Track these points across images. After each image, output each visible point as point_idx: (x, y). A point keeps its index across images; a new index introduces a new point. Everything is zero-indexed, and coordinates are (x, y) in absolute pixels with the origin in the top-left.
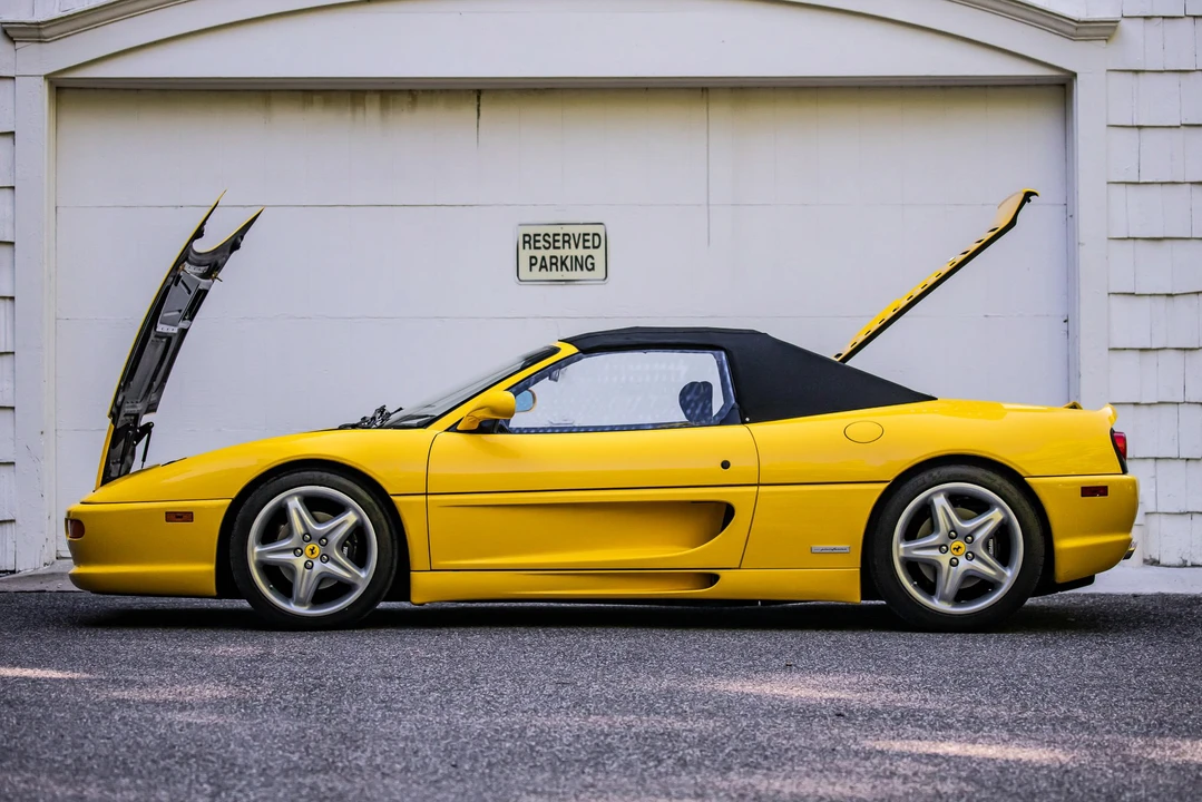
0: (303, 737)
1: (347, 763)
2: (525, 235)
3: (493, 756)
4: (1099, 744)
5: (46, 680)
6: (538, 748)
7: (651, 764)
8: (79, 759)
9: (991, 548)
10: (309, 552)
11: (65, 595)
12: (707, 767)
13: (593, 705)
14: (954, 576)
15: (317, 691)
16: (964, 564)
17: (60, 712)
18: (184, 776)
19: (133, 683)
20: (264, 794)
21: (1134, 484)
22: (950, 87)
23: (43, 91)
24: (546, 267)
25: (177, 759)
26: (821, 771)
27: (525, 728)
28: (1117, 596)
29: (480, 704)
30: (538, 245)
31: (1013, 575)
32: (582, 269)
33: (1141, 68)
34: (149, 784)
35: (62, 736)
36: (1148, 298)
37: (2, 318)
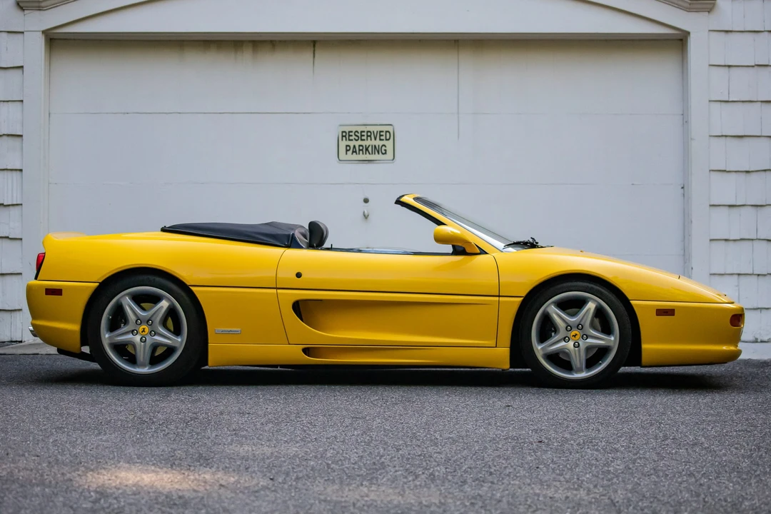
0: (173, 456)
2: (343, 132)
3: (300, 472)
6: (333, 466)
7: (410, 479)
12: (450, 481)
13: (375, 434)
15: (192, 423)
17: (14, 436)
24: (356, 152)
26: (529, 485)
27: (326, 450)
29: (299, 432)
30: (351, 138)
32: (378, 153)
33: (731, 29)
34: (53, 492)
35: (7, 454)
36: (734, 173)
37: (15, 184)
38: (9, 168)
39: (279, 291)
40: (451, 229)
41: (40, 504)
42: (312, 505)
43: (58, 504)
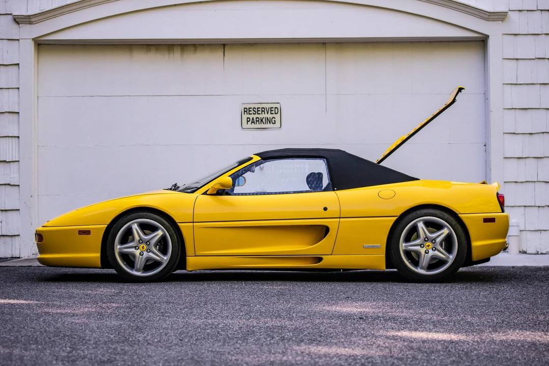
0: (120, 328)
1: (134, 339)
2: (245, 108)
3: (200, 336)
4: (472, 331)
5: (17, 304)
6: (221, 332)
7: (268, 339)
8: (17, 337)
9: (443, 246)
10: (141, 248)
11: (40, 268)
12: (293, 341)
13: (254, 314)
14: (427, 258)
15: (135, 308)
16: (431, 253)
17: (17, 317)
18: (60, 344)
19: (54, 305)
20: (92, 352)
21: (507, 217)
22: (433, 42)
23: (32, 45)
24: (254, 122)
25: (60, 337)
26: (343, 342)
27: (219, 324)
28: (505, 267)
29: (204, 313)
30: (250, 112)
31: (453, 257)
32: (270, 123)
33: (518, 33)
34: (43, 348)
35: (14, 327)
36: (521, 135)
37: (14, 146)
38: (9, 135)
41: (35, 354)
42: (202, 353)
43: (46, 354)
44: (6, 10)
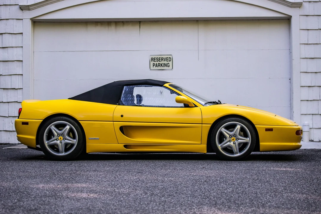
2: (152, 58)
3: (102, 192)
6: (116, 190)
7: (143, 195)
13: (142, 178)
22: (260, 20)
24: (157, 66)
26: (188, 197)
27: (118, 185)
30: (155, 60)
32: (166, 66)
33: (308, 15)
36: (310, 73)
37: (20, 80)
38: (17, 74)
39: (114, 122)
40: (183, 97)
42: (97, 204)
44: (16, 3)
